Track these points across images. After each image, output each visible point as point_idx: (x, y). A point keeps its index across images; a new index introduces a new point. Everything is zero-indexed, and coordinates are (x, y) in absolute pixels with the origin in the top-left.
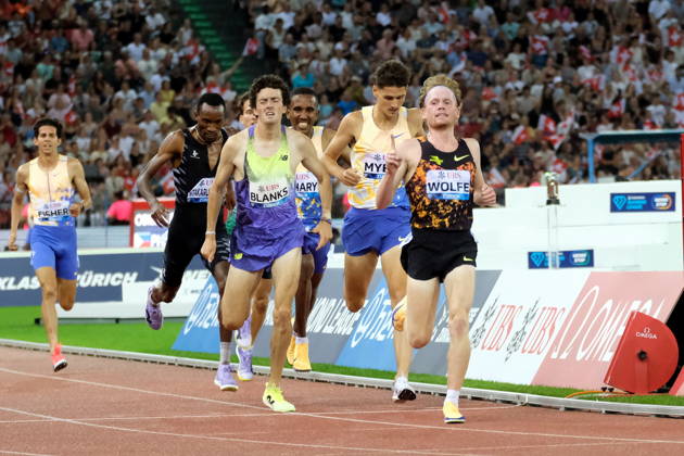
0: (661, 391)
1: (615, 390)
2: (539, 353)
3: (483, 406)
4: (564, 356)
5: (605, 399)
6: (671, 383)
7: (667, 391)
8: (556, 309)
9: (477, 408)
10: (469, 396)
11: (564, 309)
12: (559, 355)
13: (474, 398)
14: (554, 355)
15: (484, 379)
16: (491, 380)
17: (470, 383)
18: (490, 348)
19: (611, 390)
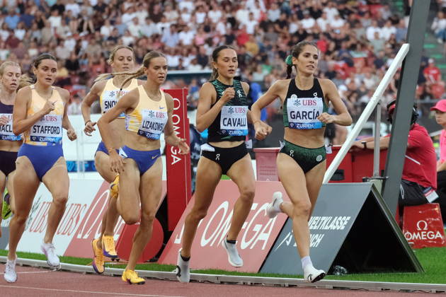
0: (152, 261)
1: (121, 260)
2: (69, 235)
3: (30, 270)
4: (86, 236)
5: (114, 266)
6: (158, 255)
7: (156, 261)
8: (80, 205)
9: (26, 272)
10: (21, 264)
11: (86, 205)
12: (83, 236)
13: (24, 265)
14: (79, 236)
15: (31, 252)
16: (28, 251)
17: (22, 254)
18: (35, 231)
19: (118, 260)
